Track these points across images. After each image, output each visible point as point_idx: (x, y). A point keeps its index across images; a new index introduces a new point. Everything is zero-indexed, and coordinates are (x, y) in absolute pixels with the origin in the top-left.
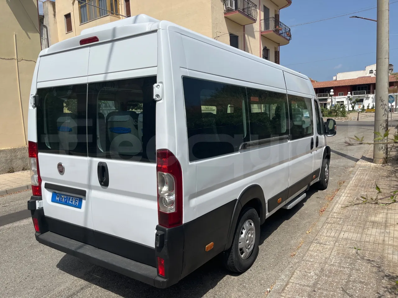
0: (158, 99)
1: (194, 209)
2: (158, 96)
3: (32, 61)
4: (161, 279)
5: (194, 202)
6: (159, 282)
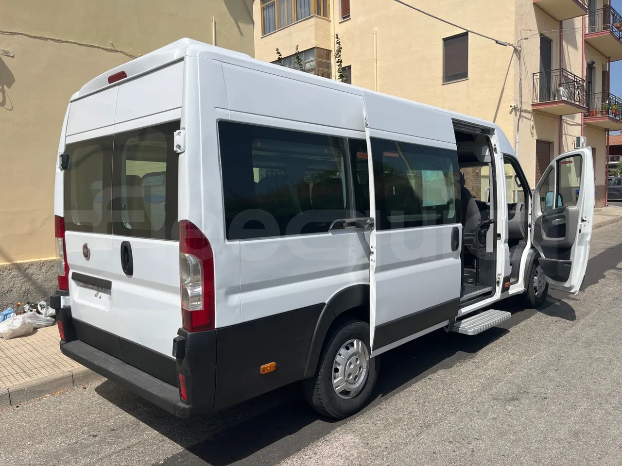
0: (179, 151)
1: (236, 309)
2: (179, 147)
4: (182, 405)
5: (236, 299)
6: (179, 408)
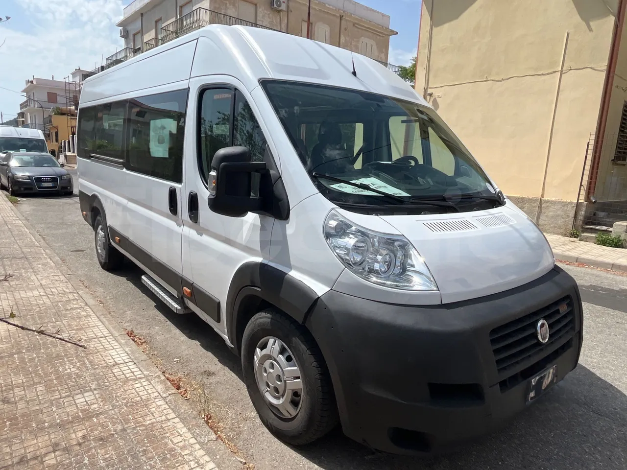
3: (587, 68)
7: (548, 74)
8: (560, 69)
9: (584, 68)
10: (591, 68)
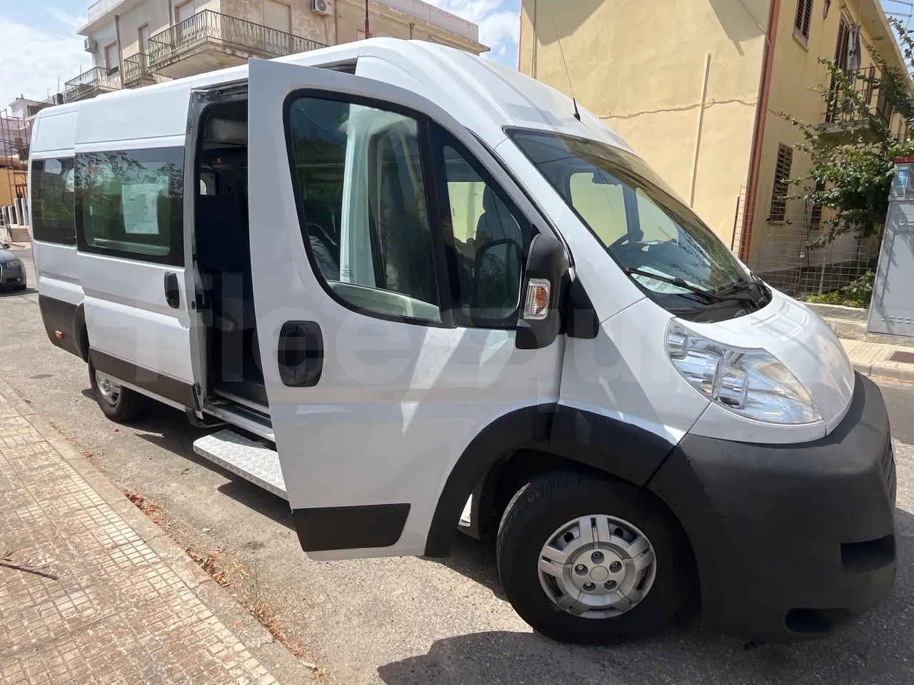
3: (733, 101)
7: (687, 109)
8: (701, 101)
9: (730, 101)
10: (739, 101)
